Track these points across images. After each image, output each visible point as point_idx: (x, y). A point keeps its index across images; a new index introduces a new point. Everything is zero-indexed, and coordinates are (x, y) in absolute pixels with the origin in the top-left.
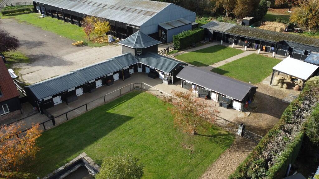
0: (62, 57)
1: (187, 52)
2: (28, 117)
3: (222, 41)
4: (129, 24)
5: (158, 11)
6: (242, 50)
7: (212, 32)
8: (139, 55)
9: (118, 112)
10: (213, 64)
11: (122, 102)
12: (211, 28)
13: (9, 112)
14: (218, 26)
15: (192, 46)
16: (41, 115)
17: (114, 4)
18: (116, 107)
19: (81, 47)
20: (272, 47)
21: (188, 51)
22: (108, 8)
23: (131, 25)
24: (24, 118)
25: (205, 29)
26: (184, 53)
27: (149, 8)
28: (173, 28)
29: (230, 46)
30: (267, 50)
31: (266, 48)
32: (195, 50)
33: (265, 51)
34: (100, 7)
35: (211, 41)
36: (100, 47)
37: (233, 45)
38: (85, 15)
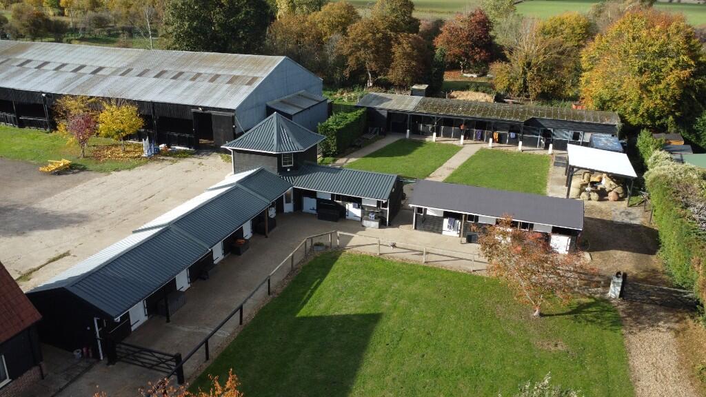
0: (36, 206)
1: (352, 160)
2: (71, 382)
3: (408, 131)
4: (201, 107)
5: (262, 75)
6: (455, 145)
7: (385, 114)
8: (288, 170)
9: (327, 309)
10: (428, 176)
11: (314, 285)
12: (381, 106)
13: (8, 380)
14: (392, 102)
15: (354, 146)
16: (111, 366)
17: (125, 64)
18: (311, 299)
19: (70, 177)
20: (512, 134)
21: (355, 158)
22: (113, 73)
23: (205, 108)
24: (61, 390)
25: (368, 108)
26: (349, 162)
27: (234, 69)
28: (301, 111)
29: (427, 139)
30: (501, 140)
31: (500, 136)
32: (367, 154)
33: (498, 142)
34: (85, 74)
35: (384, 134)
36: (129, 169)
37: (434, 137)
38: (44, 95)
